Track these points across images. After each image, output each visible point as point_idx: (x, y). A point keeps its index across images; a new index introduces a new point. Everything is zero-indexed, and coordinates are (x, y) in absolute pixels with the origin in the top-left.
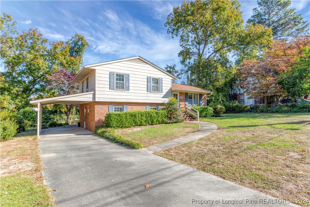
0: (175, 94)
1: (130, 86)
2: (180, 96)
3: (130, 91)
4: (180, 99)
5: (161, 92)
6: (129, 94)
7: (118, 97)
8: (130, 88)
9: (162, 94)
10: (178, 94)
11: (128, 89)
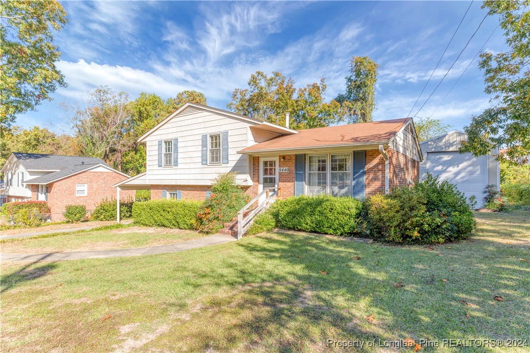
0: (265, 162)
1: (179, 157)
2: (280, 166)
3: (180, 166)
4: (280, 174)
5: (226, 161)
6: (178, 171)
7: (166, 177)
8: (179, 161)
9: (228, 165)
10: (277, 159)
11: (176, 164)
